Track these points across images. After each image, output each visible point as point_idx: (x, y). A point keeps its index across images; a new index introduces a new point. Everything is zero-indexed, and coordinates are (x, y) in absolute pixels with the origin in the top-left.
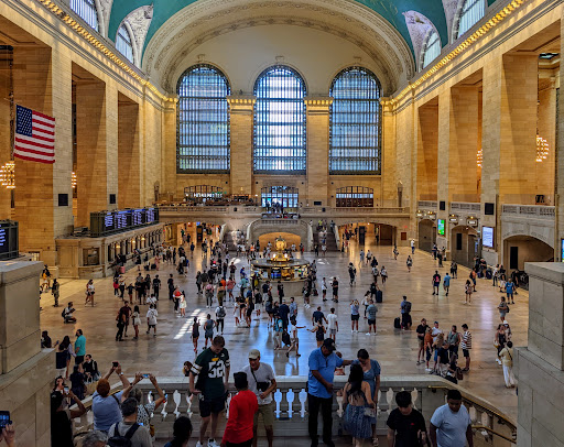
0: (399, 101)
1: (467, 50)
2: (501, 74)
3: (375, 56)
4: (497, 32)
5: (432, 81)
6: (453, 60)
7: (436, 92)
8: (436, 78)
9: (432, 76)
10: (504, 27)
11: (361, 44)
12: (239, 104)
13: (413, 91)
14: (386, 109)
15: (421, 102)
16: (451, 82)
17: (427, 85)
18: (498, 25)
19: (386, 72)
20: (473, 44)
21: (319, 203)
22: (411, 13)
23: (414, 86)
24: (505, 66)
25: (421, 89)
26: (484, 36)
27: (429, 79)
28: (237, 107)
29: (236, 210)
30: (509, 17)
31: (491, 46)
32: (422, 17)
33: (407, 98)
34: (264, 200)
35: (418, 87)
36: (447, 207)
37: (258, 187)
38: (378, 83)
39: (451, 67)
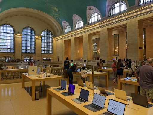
0: (58, 38)
1: (79, 31)
2: (87, 37)
3: (51, 27)
4: (86, 30)
5: (68, 36)
6: (75, 33)
7: (70, 38)
8: (70, 35)
9: (69, 35)
10: (88, 29)
11: (48, 24)
12: (18, 35)
13: (63, 37)
14: (54, 40)
15: (65, 39)
16: (74, 37)
17: (67, 36)
18: (87, 29)
19: (54, 31)
20: (81, 31)
21: (39, 61)
22: (64, 21)
23: (63, 36)
24: (88, 36)
25: (65, 37)
26: (83, 30)
27: (67, 35)
28: (17, 36)
29: (21, 63)
30: (89, 28)
31: (85, 32)
32: (66, 22)
33: (61, 38)
34: (26, 60)
35: (64, 36)
36: (73, 61)
37: (23, 57)
38: (52, 33)
39: (74, 34)
